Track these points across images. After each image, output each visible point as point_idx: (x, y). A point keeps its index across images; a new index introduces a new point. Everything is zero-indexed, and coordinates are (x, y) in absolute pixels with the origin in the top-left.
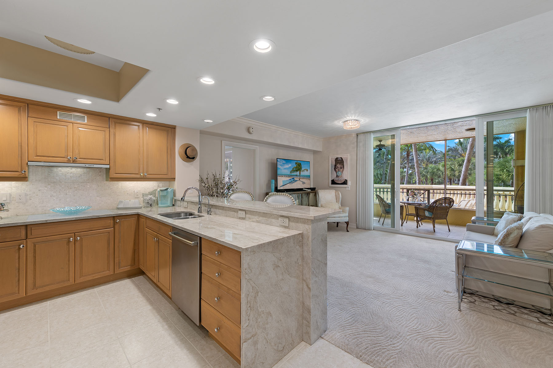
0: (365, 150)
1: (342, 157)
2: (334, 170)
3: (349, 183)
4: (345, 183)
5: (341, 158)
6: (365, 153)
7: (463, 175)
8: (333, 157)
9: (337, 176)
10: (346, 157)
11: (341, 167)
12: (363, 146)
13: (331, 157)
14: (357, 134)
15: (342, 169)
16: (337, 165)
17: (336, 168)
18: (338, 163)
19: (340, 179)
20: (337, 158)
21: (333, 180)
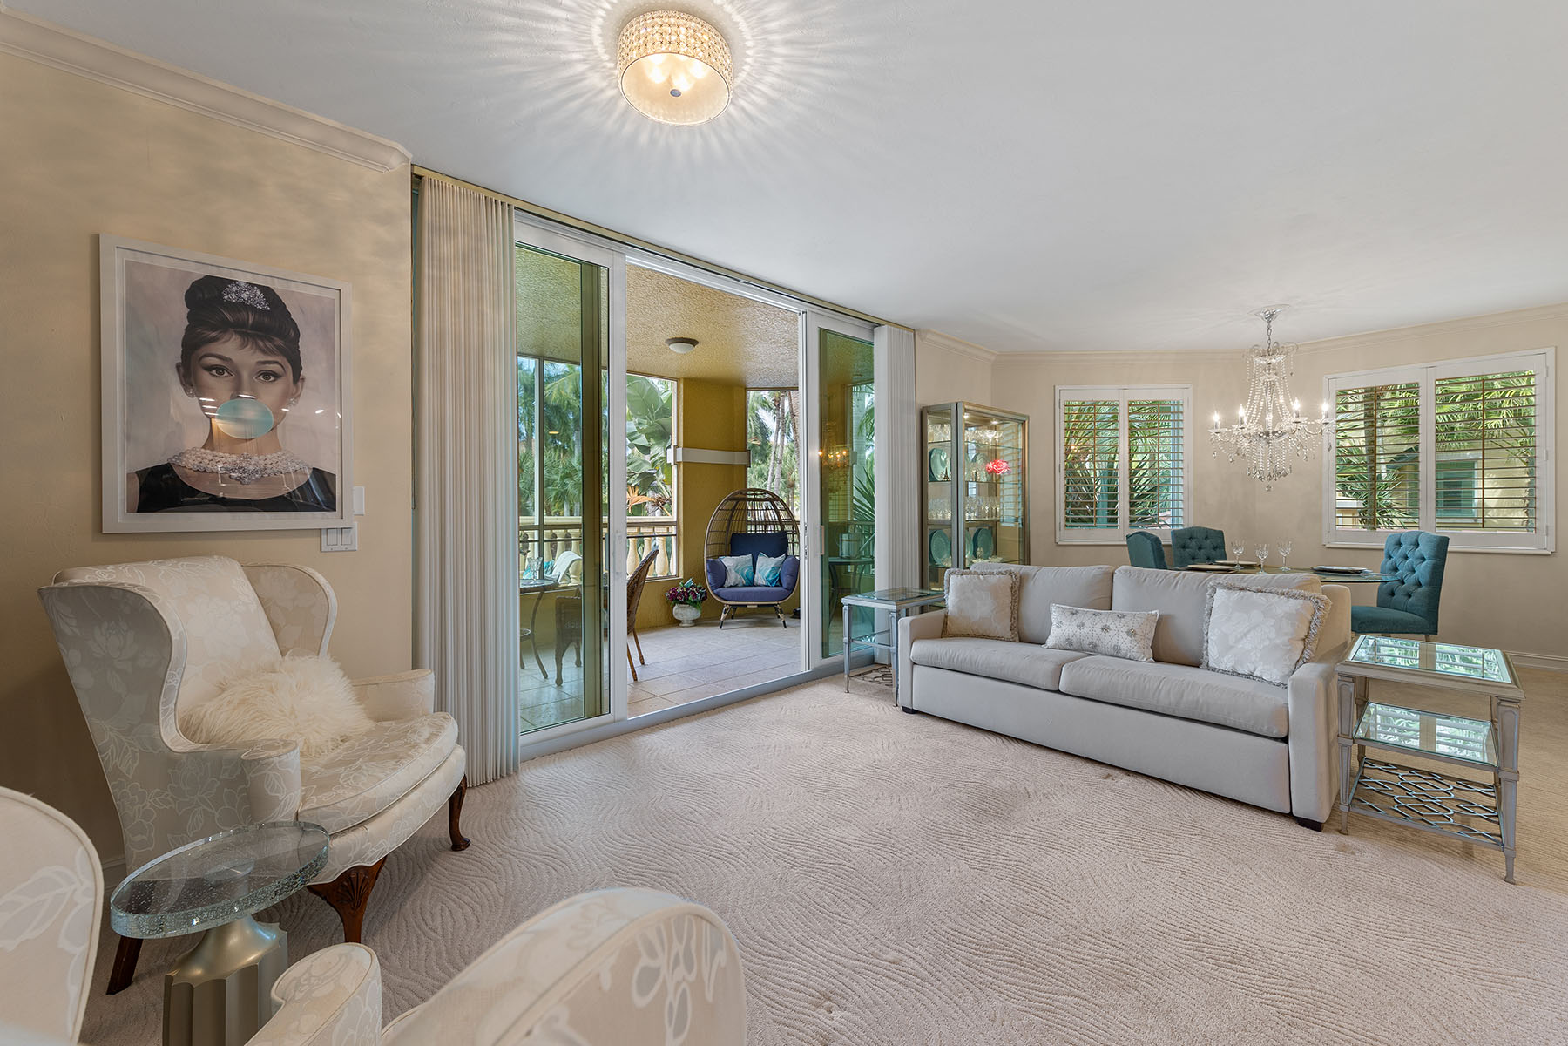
1: (277, 286)
2: (174, 379)
3: (354, 495)
4: (317, 493)
5: (266, 291)
6: (480, 314)
8: (164, 263)
9: (217, 438)
10: (320, 299)
11: (274, 367)
12: (461, 265)
13: (130, 256)
14: (417, 171)
15: (277, 388)
16: (214, 340)
17: (209, 369)
18: (225, 327)
19: (252, 468)
20: (208, 278)
21: (167, 468)
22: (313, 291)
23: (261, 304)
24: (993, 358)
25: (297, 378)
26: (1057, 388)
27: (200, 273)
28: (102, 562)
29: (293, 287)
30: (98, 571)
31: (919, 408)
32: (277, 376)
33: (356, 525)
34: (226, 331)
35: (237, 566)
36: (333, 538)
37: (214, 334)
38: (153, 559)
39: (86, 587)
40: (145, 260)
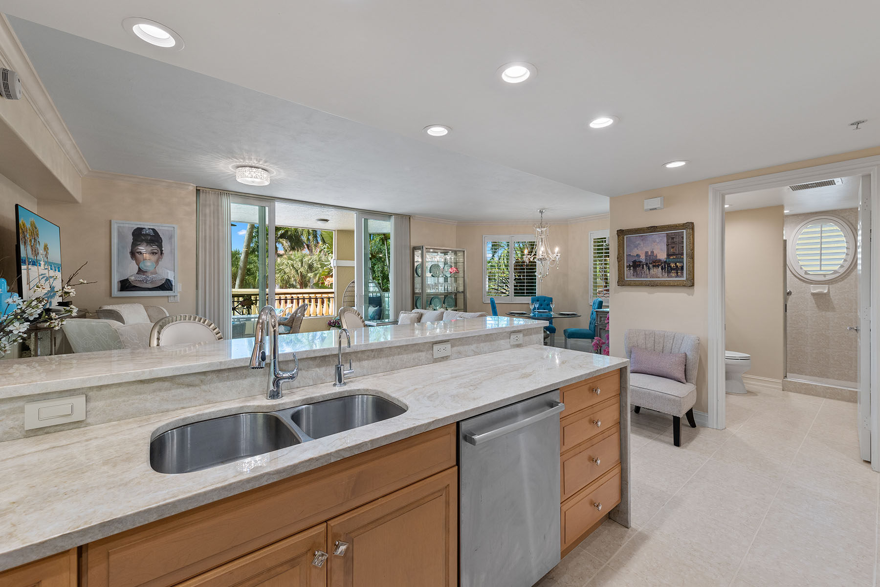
0: (216, 223)
1: (156, 228)
2: (129, 256)
3: (178, 287)
4: (167, 286)
5: (153, 230)
6: (218, 229)
7: (241, 274)
8: (127, 225)
9: (140, 271)
10: (168, 230)
11: (156, 251)
12: (212, 215)
13: (118, 225)
14: (198, 188)
15: (156, 257)
16: (140, 244)
17: (138, 253)
18: (142, 241)
19: (149, 279)
20: (138, 228)
21: (127, 280)
22: (166, 228)
23: (152, 233)
24: (456, 224)
25: (162, 253)
26: (484, 236)
27: (136, 227)
28: (109, 304)
29: (161, 228)
30: (108, 307)
31: (412, 247)
32: (156, 253)
33: (179, 295)
34: (142, 242)
35: (142, 306)
36: (172, 298)
37: (139, 243)
38: (121, 304)
39: (106, 310)
40: (122, 225)
